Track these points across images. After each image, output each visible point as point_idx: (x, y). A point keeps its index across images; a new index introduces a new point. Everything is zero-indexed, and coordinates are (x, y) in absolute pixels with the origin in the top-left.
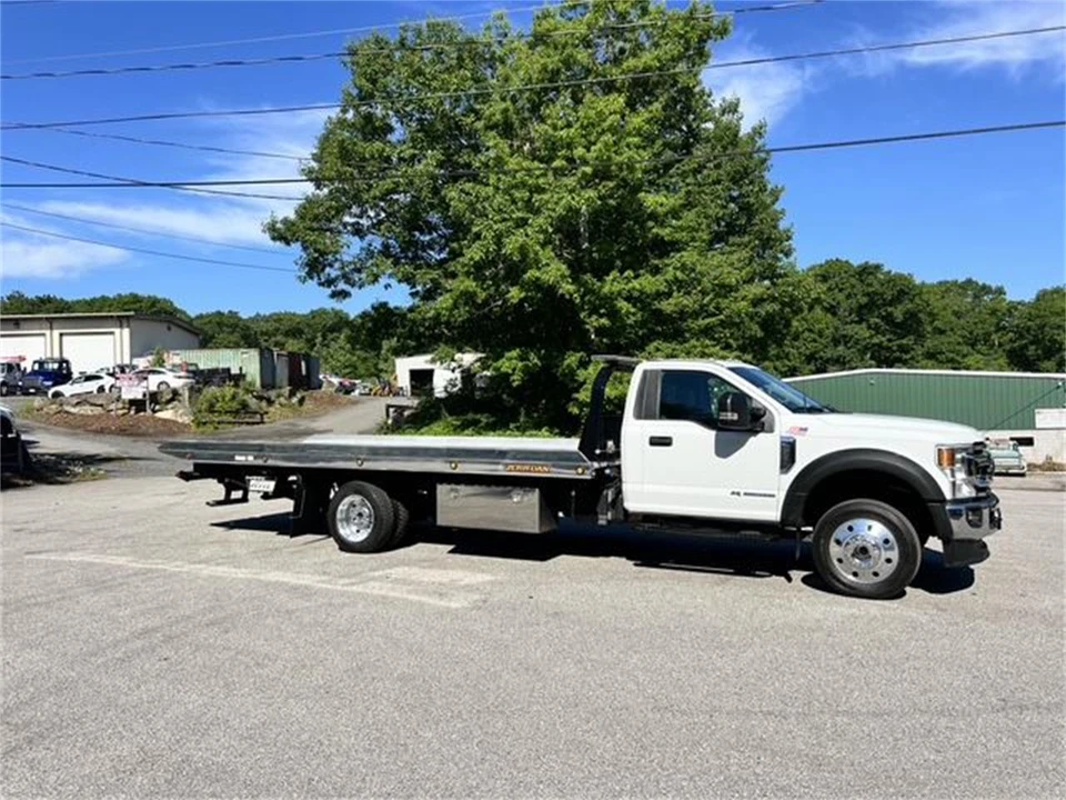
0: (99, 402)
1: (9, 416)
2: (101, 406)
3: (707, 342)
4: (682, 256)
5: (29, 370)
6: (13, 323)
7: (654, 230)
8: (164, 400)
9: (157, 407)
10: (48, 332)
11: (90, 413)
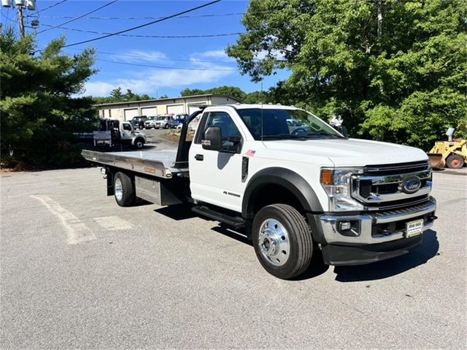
5: (175, 119)
6: (173, 100)
7: (418, 25)
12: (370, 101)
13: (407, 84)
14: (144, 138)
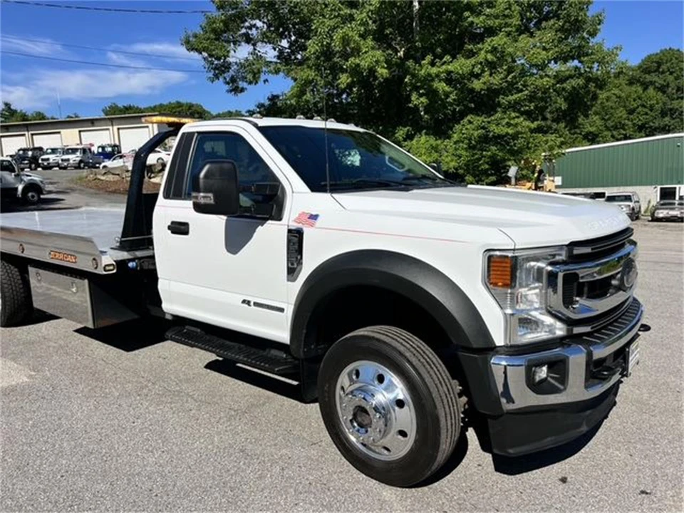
0: (117, 173)
2: (118, 175)
3: (513, 115)
4: (493, 40)
5: (96, 152)
6: (90, 122)
7: (470, 19)
8: (156, 170)
9: (153, 175)
10: (111, 128)
11: (112, 180)
12: (408, 128)
13: (458, 105)
14: (42, 185)
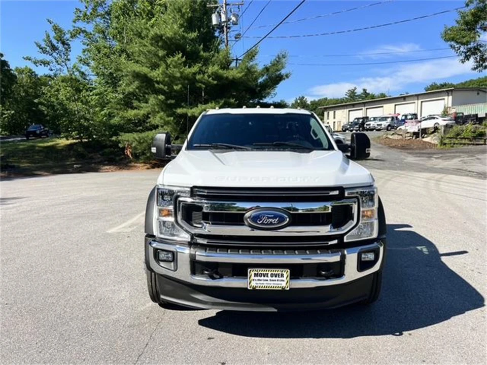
0: (400, 134)
1: (342, 140)
5: (400, 119)
6: (403, 99)
9: (426, 136)
10: (417, 101)
11: (396, 138)
